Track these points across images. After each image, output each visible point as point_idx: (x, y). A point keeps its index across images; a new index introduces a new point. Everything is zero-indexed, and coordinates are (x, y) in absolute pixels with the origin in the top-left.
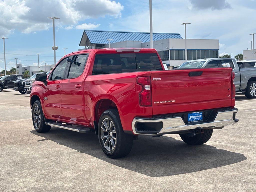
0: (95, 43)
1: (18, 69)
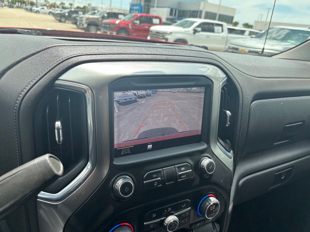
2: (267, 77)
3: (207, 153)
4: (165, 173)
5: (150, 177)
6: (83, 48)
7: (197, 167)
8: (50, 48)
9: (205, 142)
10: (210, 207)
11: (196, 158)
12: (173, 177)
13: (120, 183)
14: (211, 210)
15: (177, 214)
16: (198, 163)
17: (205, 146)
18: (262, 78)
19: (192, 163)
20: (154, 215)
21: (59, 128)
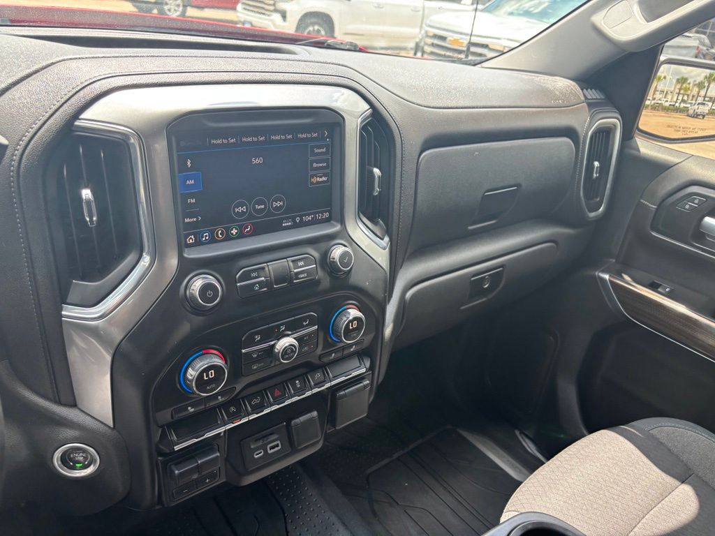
2: (450, 106)
3: (342, 239)
4: (271, 271)
5: (246, 276)
6: (114, 61)
7: (325, 261)
8: (55, 63)
9: (337, 221)
10: (348, 324)
11: (323, 246)
12: (285, 277)
13: (197, 285)
14: (351, 328)
15: (295, 335)
16: (325, 255)
17: (338, 228)
18: (440, 108)
19: (316, 254)
20: (258, 338)
21: (88, 202)
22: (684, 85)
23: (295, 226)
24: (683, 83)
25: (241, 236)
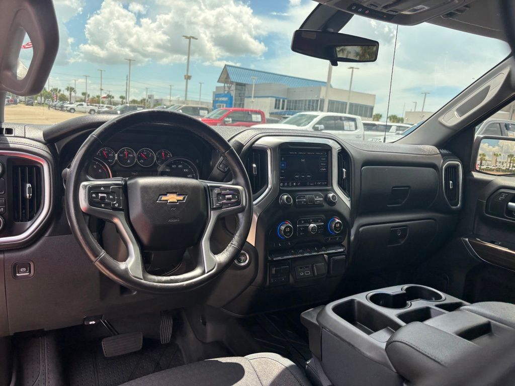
0: (236, 81)
1: (149, 100)
3: (332, 191)
4: (308, 198)
7: (326, 198)
9: (330, 185)
10: (335, 224)
12: (313, 201)
13: (285, 197)
14: (337, 226)
15: (316, 224)
16: (326, 195)
17: (330, 188)
19: (323, 195)
20: (303, 222)
21: (255, 168)
22: (512, 158)
23: (315, 185)
24: (512, 157)
25: (297, 186)
